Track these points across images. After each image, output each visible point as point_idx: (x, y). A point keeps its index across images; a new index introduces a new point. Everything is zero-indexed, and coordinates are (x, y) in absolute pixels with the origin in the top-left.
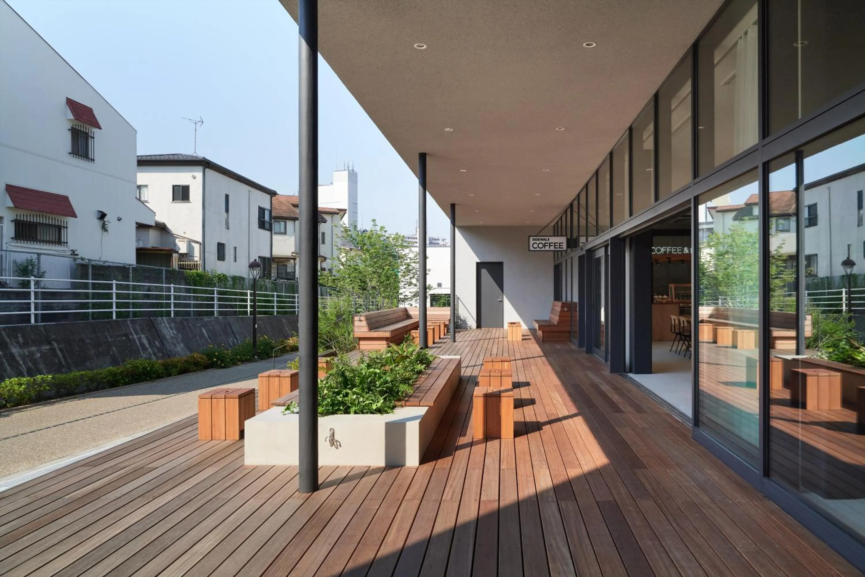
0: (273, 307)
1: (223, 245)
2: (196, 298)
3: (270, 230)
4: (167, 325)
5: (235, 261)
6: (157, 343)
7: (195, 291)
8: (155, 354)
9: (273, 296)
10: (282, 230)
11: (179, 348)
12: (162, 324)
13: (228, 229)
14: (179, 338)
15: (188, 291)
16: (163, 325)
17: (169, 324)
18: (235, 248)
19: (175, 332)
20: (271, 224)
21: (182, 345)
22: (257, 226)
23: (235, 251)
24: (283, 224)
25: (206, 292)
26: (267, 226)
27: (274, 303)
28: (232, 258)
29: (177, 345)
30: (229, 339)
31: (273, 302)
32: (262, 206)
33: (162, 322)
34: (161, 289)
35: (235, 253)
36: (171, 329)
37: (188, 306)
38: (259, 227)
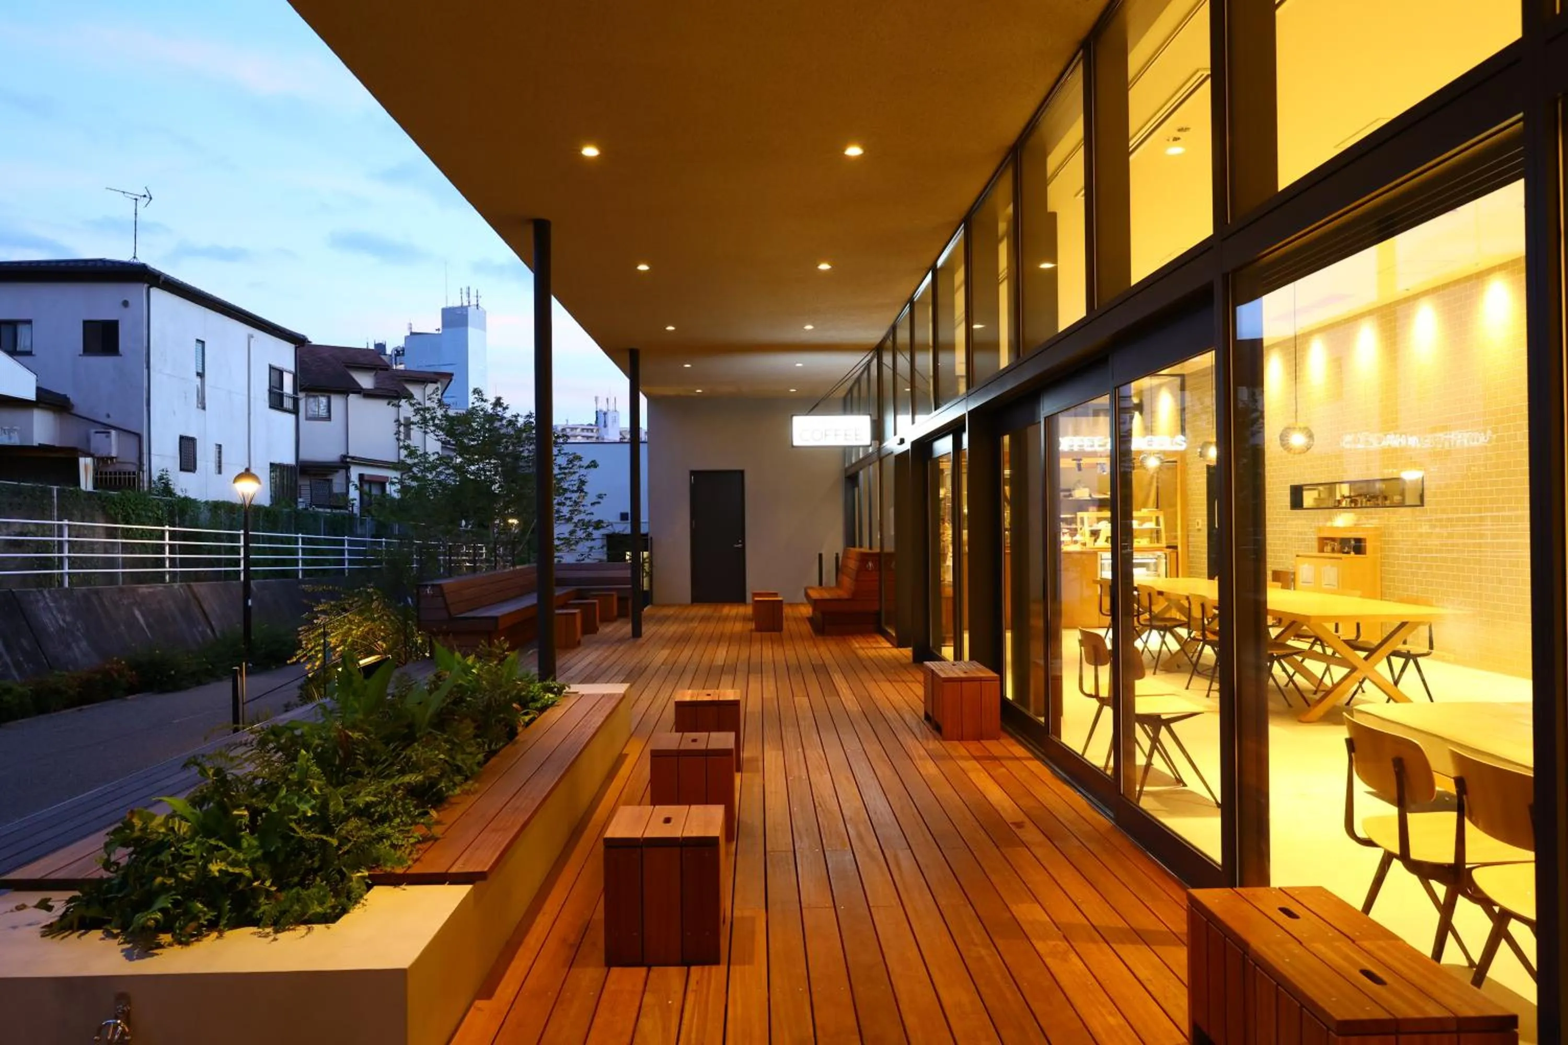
0: (296, 562)
1: (192, 440)
2: (126, 548)
3: (295, 411)
4: (52, 605)
5: (220, 472)
6: (24, 642)
7: (127, 534)
8: (17, 665)
9: (296, 541)
10: (323, 412)
11: (76, 650)
12: (38, 601)
13: (204, 408)
14: (78, 630)
15: (111, 533)
16: (41, 604)
17: (55, 601)
18: (220, 446)
19: (68, 619)
20: (296, 401)
21: (84, 644)
22: (267, 405)
23: (220, 452)
24: (323, 400)
25: (150, 534)
26: (288, 403)
27: (298, 555)
28: (212, 466)
29: (74, 645)
30: (195, 630)
31: (295, 552)
32: (276, 364)
33: (40, 597)
34: (49, 530)
35: (220, 457)
36: (61, 611)
37: (111, 563)
38: (271, 407)
